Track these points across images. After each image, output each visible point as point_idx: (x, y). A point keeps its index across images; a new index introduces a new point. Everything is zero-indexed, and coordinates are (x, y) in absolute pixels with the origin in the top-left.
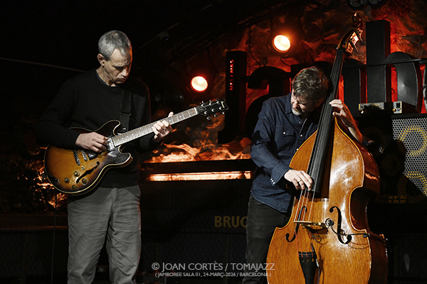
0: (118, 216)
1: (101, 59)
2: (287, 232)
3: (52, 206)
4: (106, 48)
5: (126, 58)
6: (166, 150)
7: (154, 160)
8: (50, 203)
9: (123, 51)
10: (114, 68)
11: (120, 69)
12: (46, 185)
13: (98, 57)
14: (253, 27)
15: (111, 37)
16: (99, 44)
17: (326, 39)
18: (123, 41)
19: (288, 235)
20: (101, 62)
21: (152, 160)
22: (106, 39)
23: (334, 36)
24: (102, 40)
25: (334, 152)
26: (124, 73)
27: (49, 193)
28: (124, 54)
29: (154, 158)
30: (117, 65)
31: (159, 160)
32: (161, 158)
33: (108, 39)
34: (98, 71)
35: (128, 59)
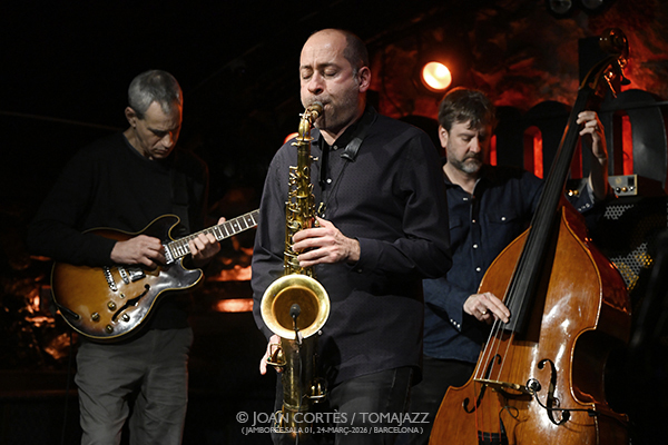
0: (156, 378)
1: (131, 115)
2: (465, 396)
3: (51, 356)
4: (140, 98)
5: (170, 118)
6: (244, 259)
7: (225, 276)
8: (48, 350)
9: (165, 105)
10: (150, 133)
11: (160, 134)
12: (41, 320)
13: (127, 113)
14: (390, 48)
15: (149, 81)
16: (130, 91)
17: (512, 67)
18: (168, 89)
19: (467, 401)
20: (131, 120)
21: (220, 275)
22: (142, 83)
23: (525, 62)
24: (135, 84)
25: (555, 265)
26: (166, 142)
27: (46, 334)
28: (167, 110)
29: (224, 273)
30: (155, 127)
31: (232, 275)
32: (237, 272)
33: (145, 85)
34: (127, 134)
35: (175, 119)
